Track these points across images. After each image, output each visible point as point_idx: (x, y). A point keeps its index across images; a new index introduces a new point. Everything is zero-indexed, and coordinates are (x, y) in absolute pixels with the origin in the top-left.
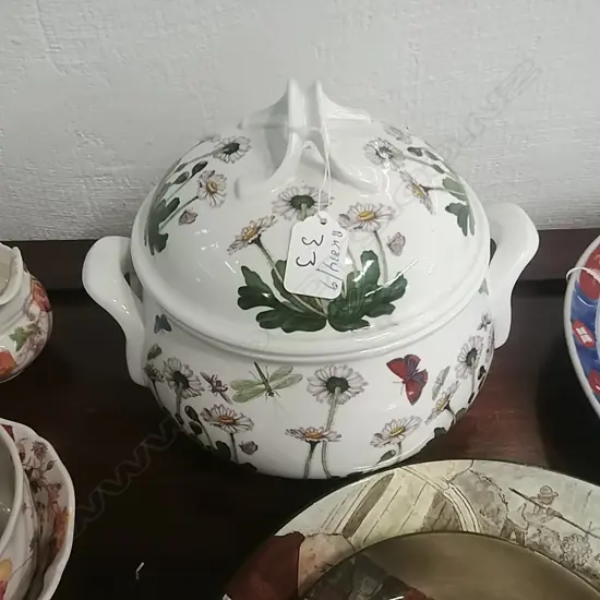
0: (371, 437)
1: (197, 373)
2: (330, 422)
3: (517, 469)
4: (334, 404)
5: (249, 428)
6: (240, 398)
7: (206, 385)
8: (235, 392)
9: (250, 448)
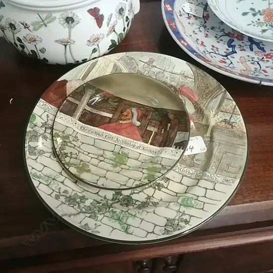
0: (86, 42)
1: (17, 22)
2: (70, 36)
3: (141, 54)
4: (70, 28)
5: (41, 41)
6: (35, 29)
7: (22, 26)
8: (33, 27)
9: (43, 51)
